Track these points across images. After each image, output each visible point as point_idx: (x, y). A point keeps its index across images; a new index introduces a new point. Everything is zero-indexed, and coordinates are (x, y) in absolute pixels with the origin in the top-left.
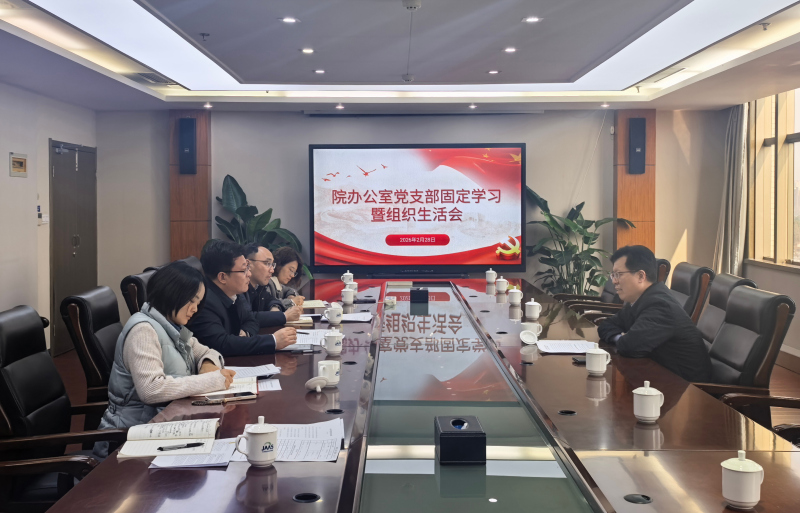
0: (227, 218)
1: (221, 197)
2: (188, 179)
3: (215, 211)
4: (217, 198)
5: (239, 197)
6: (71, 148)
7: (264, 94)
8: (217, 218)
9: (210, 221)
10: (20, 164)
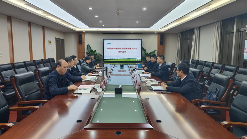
0: (88, 52)
1: (87, 48)
2: (81, 45)
5: (90, 48)
6: (60, 39)
7: (94, 30)
9: (85, 53)
10: (50, 42)
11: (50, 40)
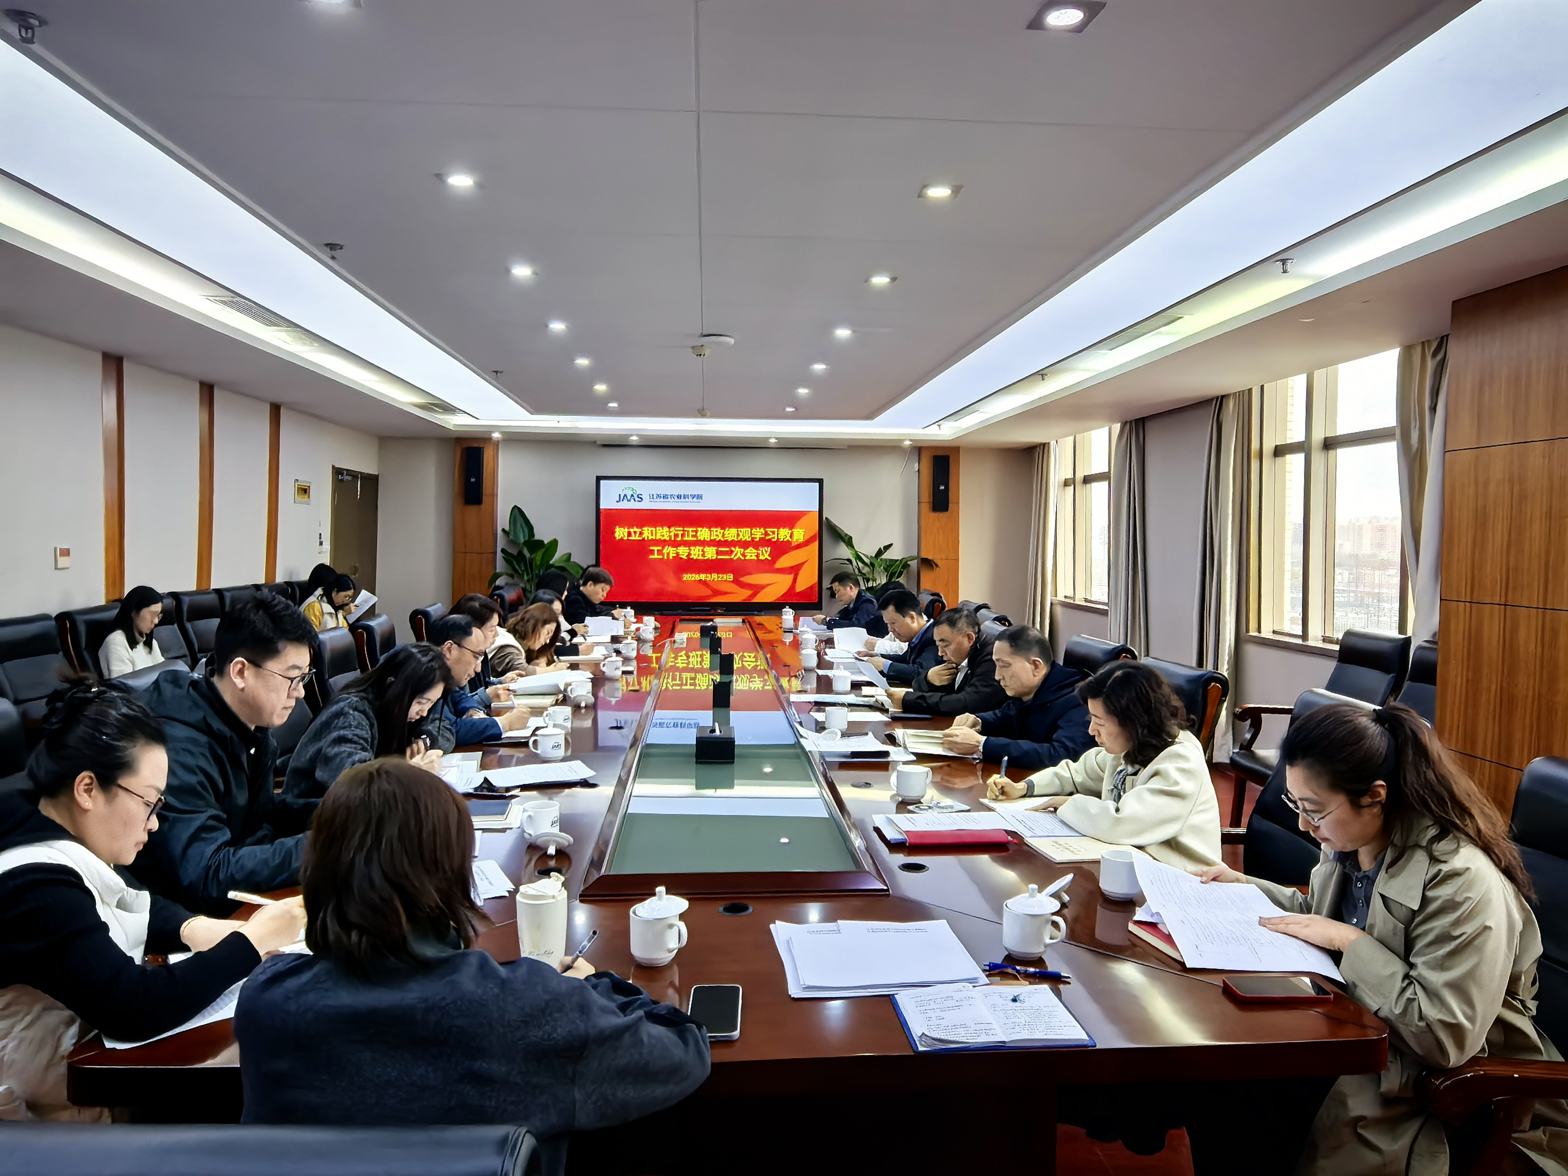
0: (514, 551)
1: (507, 529)
2: (472, 509)
3: (501, 543)
4: (503, 530)
5: (526, 530)
6: (354, 475)
7: (555, 424)
8: (503, 551)
9: (495, 553)
10: (304, 491)
11: (305, 479)
